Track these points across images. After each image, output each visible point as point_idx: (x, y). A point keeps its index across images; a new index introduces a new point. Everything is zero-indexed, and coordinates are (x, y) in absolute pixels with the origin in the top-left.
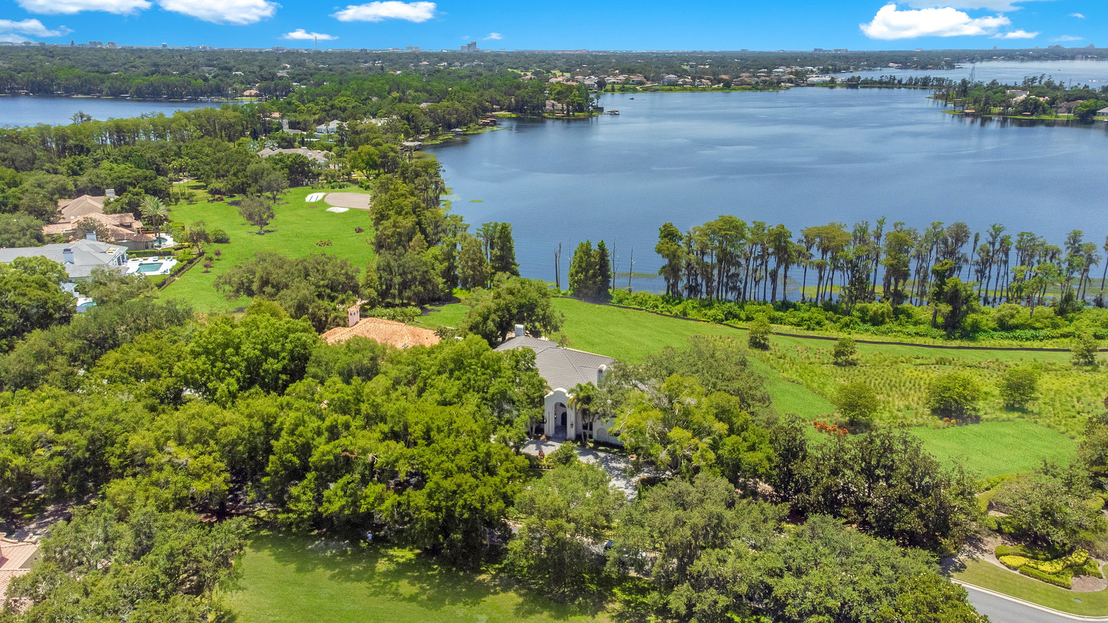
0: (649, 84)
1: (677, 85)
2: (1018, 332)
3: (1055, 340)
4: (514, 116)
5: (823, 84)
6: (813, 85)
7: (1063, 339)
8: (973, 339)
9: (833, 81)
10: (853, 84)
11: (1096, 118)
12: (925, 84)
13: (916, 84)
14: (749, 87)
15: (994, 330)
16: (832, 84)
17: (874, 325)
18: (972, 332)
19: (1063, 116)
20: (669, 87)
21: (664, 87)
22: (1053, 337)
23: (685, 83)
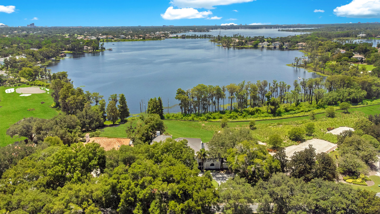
0: (115, 39)
1: (126, 39)
2: (291, 112)
3: (300, 113)
4: (71, 52)
5: (174, 37)
6: (171, 38)
7: (302, 113)
8: (281, 116)
9: (177, 36)
10: (183, 37)
11: (258, 46)
12: (205, 37)
13: (202, 37)
14: (151, 39)
15: (284, 112)
16: (177, 37)
17: (252, 115)
18: (279, 114)
19: (250, 46)
20: (124, 40)
21: (122, 40)
22: (299, 112)
23: (129, 38)
